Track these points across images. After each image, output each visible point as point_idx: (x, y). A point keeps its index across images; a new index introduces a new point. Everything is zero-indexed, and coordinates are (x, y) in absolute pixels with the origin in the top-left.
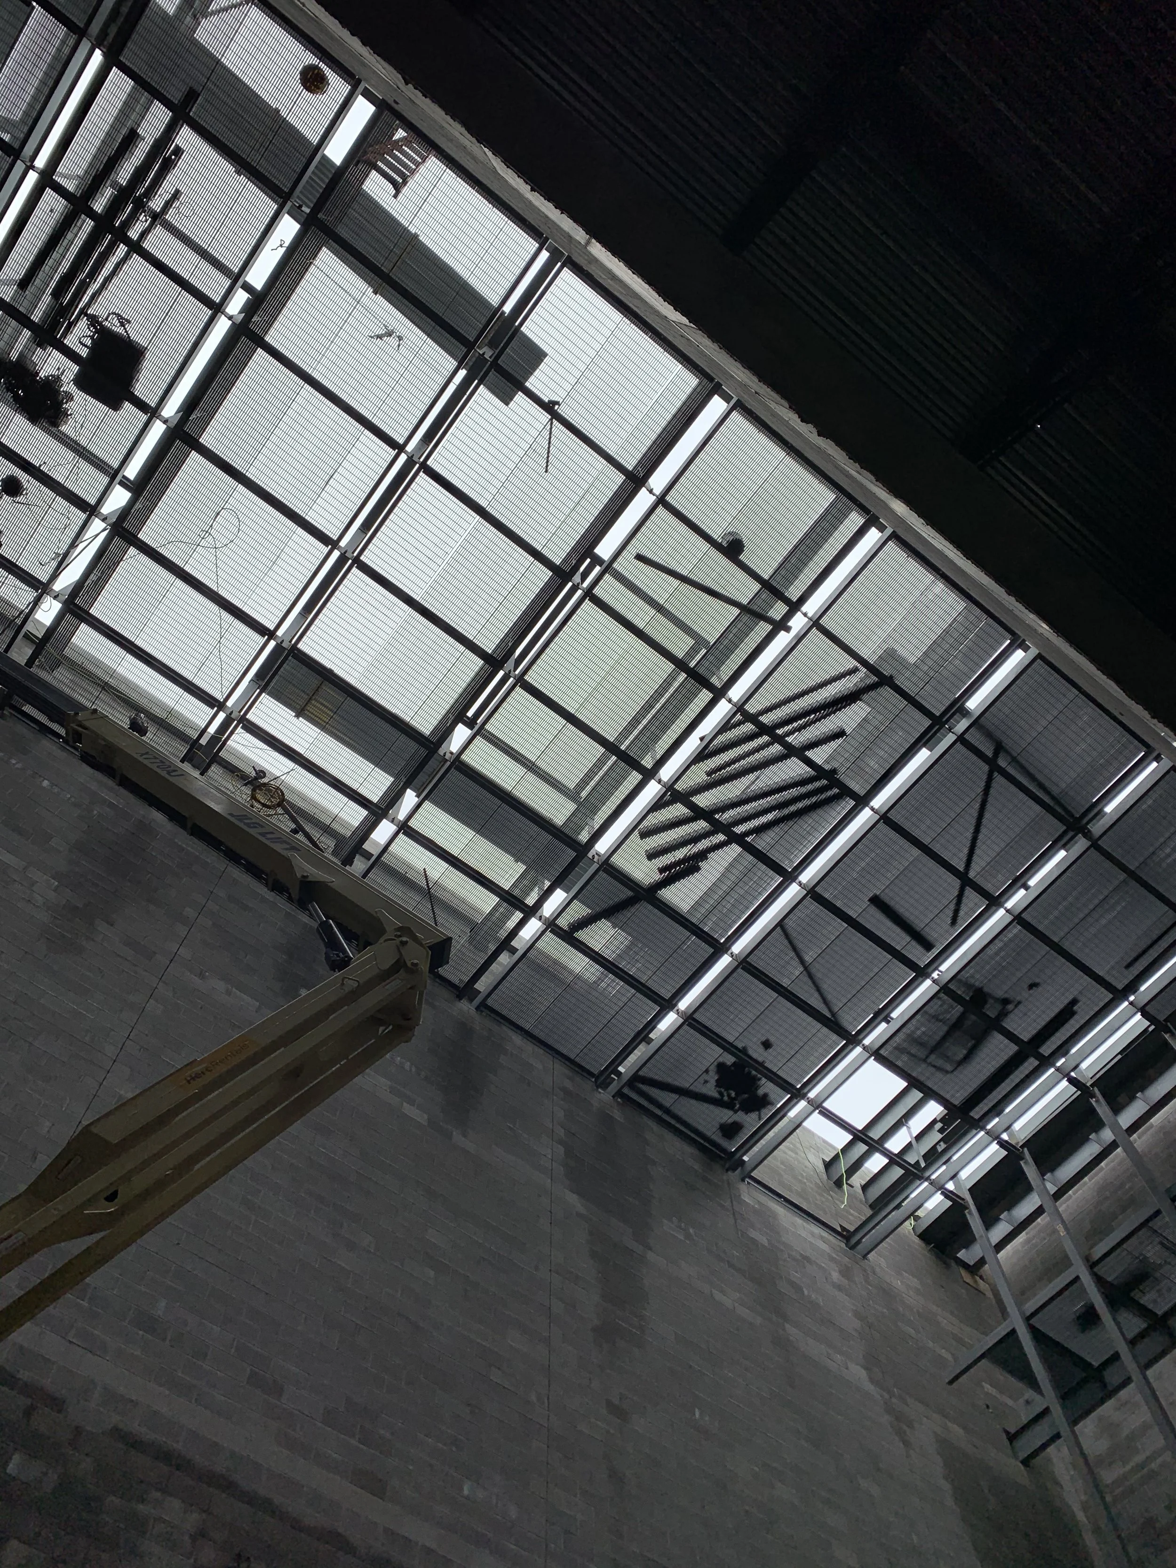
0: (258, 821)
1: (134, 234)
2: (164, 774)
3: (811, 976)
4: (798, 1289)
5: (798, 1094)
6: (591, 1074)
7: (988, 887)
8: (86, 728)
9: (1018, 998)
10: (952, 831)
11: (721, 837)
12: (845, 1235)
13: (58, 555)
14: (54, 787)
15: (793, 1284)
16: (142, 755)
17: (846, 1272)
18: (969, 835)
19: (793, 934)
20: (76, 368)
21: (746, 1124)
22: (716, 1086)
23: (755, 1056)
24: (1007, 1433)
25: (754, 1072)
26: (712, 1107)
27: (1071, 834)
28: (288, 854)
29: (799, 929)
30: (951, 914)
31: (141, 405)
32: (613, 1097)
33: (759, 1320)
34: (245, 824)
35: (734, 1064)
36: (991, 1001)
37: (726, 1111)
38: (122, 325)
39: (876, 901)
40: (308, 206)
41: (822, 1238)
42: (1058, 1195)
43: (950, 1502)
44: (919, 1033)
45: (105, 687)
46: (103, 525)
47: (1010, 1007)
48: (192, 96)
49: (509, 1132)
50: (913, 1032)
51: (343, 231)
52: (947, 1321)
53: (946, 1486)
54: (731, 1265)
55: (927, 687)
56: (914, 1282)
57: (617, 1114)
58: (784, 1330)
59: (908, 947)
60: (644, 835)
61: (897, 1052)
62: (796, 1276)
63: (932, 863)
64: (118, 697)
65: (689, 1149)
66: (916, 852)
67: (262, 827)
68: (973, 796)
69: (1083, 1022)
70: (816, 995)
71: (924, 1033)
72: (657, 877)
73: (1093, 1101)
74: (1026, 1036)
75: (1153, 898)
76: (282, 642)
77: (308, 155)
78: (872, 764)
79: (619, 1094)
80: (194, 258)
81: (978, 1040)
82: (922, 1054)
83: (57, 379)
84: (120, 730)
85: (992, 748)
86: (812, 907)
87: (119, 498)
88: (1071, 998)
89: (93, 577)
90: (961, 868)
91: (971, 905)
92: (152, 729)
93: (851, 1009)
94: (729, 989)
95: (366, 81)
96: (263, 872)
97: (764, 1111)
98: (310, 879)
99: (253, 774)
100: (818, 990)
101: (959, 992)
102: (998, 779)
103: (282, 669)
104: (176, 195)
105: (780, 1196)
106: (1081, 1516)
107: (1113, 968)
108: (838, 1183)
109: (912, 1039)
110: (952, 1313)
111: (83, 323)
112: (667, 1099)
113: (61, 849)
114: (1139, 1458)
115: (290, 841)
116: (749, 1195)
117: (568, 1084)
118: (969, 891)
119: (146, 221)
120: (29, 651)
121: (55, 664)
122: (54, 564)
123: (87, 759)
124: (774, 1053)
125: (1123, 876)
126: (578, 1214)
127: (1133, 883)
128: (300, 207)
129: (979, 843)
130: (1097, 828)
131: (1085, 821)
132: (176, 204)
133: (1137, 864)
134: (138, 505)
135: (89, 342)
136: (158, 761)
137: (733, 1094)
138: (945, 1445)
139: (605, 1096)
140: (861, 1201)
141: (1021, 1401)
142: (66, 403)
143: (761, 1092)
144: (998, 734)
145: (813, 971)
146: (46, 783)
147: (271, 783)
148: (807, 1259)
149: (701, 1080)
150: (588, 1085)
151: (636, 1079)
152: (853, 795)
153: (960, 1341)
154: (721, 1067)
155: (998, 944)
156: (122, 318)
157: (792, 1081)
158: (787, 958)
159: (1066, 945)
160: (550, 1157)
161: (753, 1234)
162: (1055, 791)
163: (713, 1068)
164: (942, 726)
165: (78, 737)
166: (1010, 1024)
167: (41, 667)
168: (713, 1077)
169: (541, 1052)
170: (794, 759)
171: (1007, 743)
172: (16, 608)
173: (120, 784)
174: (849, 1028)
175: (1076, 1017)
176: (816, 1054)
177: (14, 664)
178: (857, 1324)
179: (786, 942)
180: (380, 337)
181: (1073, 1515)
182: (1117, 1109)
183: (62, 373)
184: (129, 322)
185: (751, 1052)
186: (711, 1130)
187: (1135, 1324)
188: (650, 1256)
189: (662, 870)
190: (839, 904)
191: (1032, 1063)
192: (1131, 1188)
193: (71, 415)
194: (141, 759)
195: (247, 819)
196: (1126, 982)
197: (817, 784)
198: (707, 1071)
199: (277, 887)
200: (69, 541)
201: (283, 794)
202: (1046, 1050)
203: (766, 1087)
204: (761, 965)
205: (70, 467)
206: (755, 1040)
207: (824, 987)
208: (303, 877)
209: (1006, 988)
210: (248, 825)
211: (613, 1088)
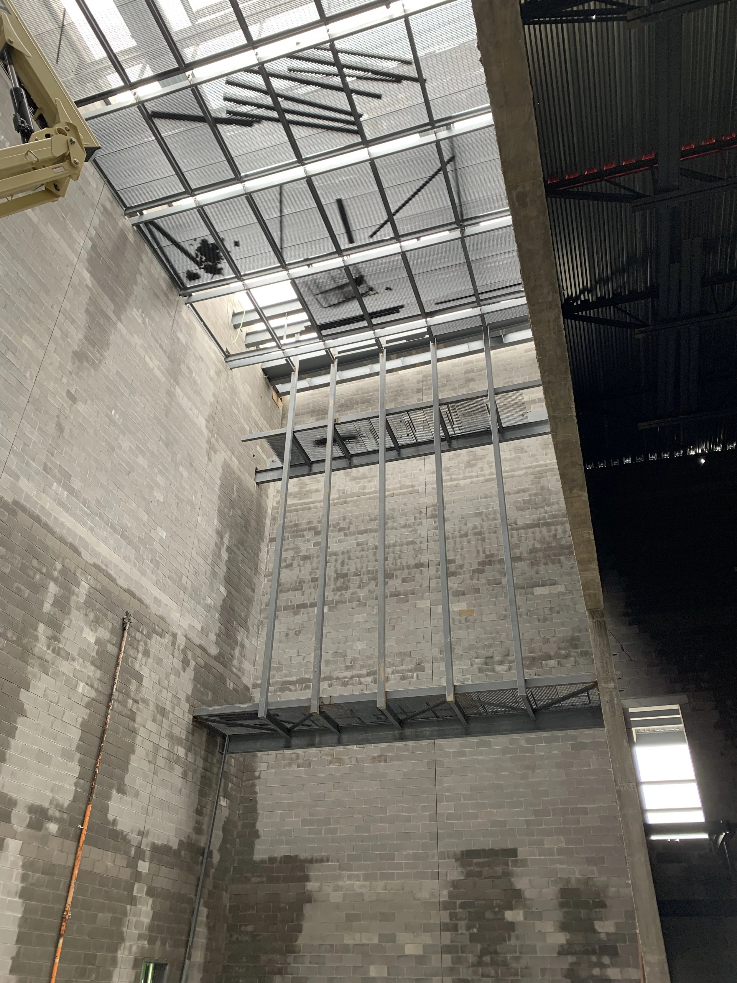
3: (281, 222)
4: (191, 372)
5: (239, 277)
6: (125, 205)
7: (399, 228)
9: (378, 291)
10: (401, 189)
11: (275, 115)
12: (227, 355)
15: (188, 367)
17: (218, 373)
18: (408, 196)
19: (285, 194)
21: (203, 277)
22: (197, 250)
23: (227, 246)
24: (256, 469)
25: (221, 254)
26: (188, 259)
27: (455, 226)
29: (290, 193)
30: (372, 231)
32: (133, 225)
33: (163, 379)
35: (213, 244)
36: (364, 285)
37: (195, 265)
39: (339, 202)
41: (214, 351)
42: (338, 382)
43: (217, 489)
44: (320, 281)
47: (371, 293)
49: (61, 219)
50: (317, 279)
52: (255, 414)
53: (219, 482)
54: (161, 346)
55: (440, 100)
56: (249, 390)
57: (131, 237)
58: (175, 389)
59: (341, 236)
60: (228, 83)
61: (303, 284)
62: (192, 365)
63: (380, 199)
65: (164, 274)
66: (376, 188)
68: (423, 176)
69: (400, 317)
70: (279, 233)
71: (322, 282)
72: (224, 115)
73: (381, 354)
74: (370, 310)
75: (469, 278)
78: (384, 125)
79: (137, 225)
81: (347, 300)
82: (316, 291)
85: (450, 157)
86: (304, 185)
88: (402, 304)
90: (393, 211)
91: (385, 232)
93: (293, 250)
94: (231, 203)
97: (216, 276)
100: (281, 230)
101: (352, 272)
102: (441, 176)
105: (202, 321)
106: (269, 511)
107: (430, 301)
108: (236, 327)
109: (315, 282)
110: (259, 411)
112: (164, 242)
114: (306, 500)
116: (186, 313)
117: (108, 205)
118: (388, 225)
124: (238, 251)
125: (464, 260)
126: (87, 286)
127: (466, 267)
129: (410, 203)
130: (469, 230)
131: (466, 223)
133: (474, 258)
137: (204, 259)
138: (226, 467)
139: (128, 222)
140: (242, 340)
141: (271, 459)
143: (219, 266)
144: (457, 150)
145: (284, 219)
148: (202, 359)
149: (189, 243)
150: (120, 210)
151: (151, 223)
152: (363, 136)
153: (257, 425)
154: (204, 242)
155: (386, 260)
157: (240, 270)
158: (274, 205)
159: (416, 279)
160: (82, 245)
161: (179, 335)
162: (463, 199)
163: (200, 240)
164: (433, 128)
166: (366, 300)
168: (197, 245)
169: (99, 176)
170: (344, 94)
171: (458, 159)
174: (286, 259)
175: (398, 314)
176: (261, 263)
178: (212, 399)
179: (278, 196)
181: (266, 511)
182: (388, 359)
185: (226, 243)
186: (182, 272)
187: (338, 452)
188: (119, 325)
189: (229, 112)
190: (319, 192)
191: (364, 324)
192: (372, 395)
196: (431, 310)
197: (348, 118)
198: (195, 240)
202: (375, 321)
203: (224, 265)
204: (257, 201)
206: (231, 238)
207: (285, 231)
209: (375, 283)
211: (136, 219)
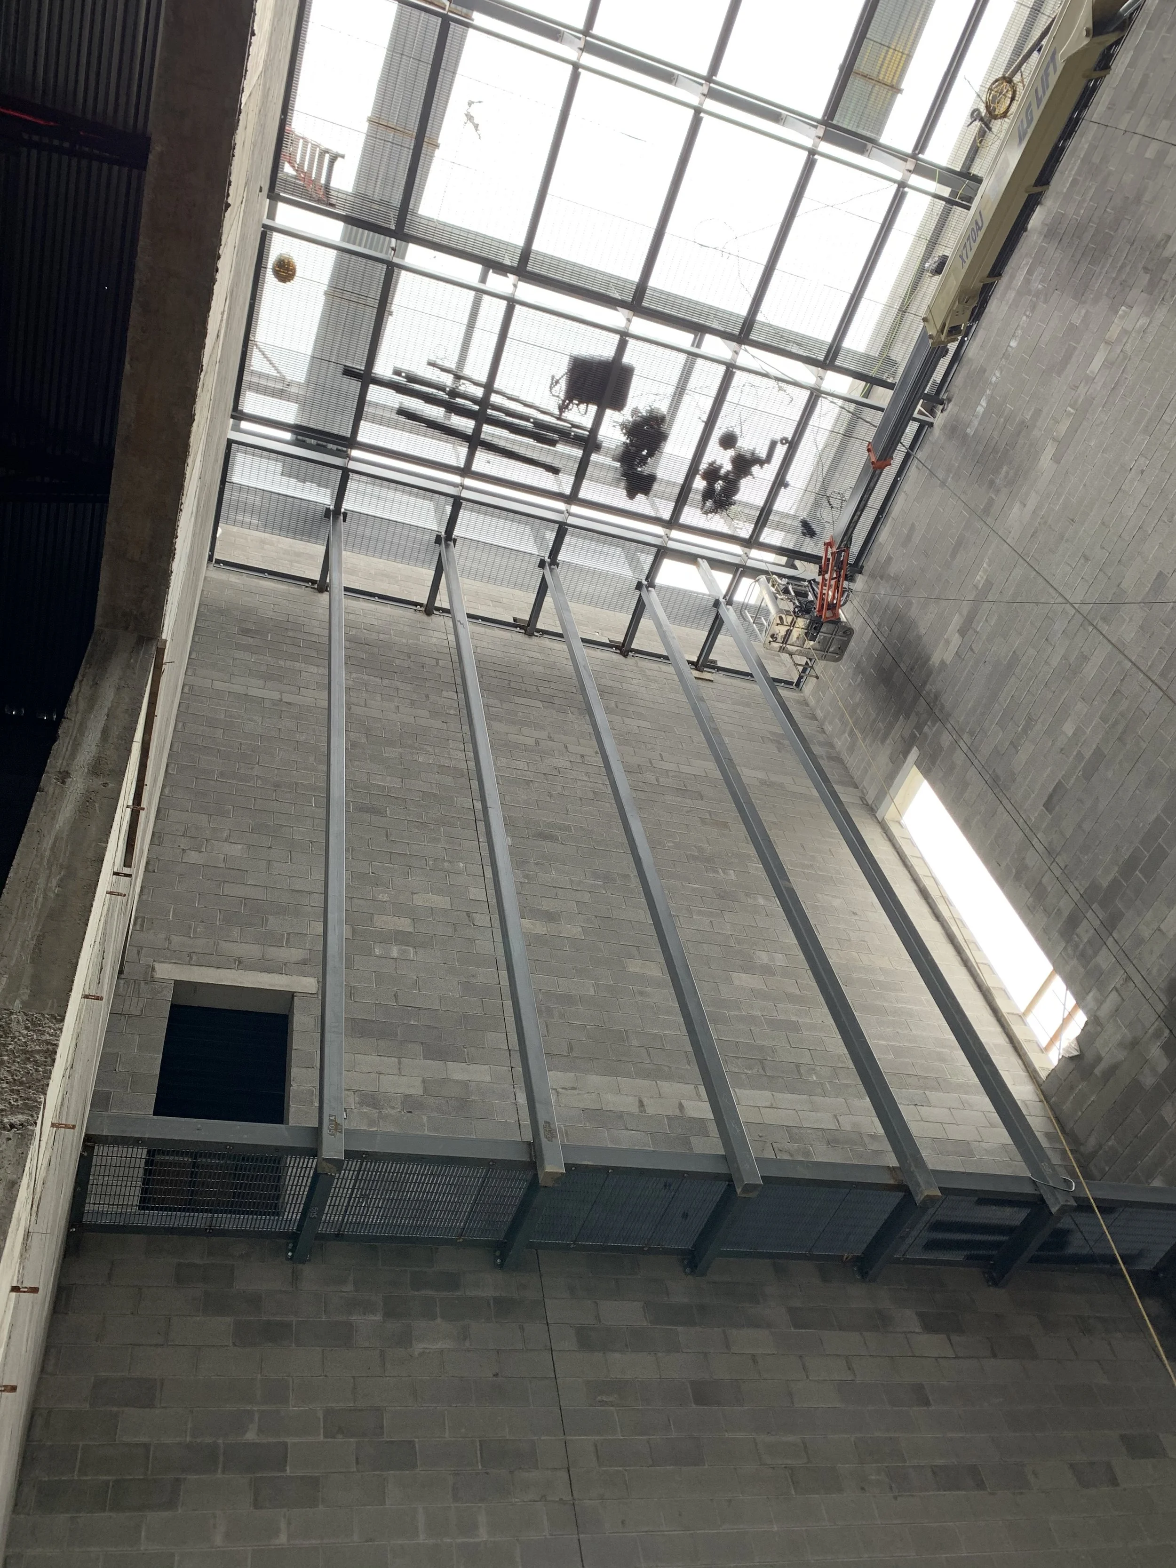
0: (1025, 110)
1: (479, 392)
2: (981, 234)
8: (944, 325)
13: (780, 389)
14: (1016, 334)
16: (964, 261)
20: (609, 412)
28: (1060, 64)
31: (621, 347)
34: (1028, 127)
38: (557, 382)
40: (390, 242)
45: (903, 310)
46: (742, 353)
48: (349, 372)
51: (397, 199)
64: (911, 294)
67: (1030, 105)
76: (819, 138)
77: (347, 256)
80: (477, 334)
83: (623, 426)
84: (942, 286)
87: (713, 345)
89: (795, 349)
92: (940, 251)
95: (260, 220)
96: (1087, 86)
98: (1090, 25)
99: (978, 123)
103: (849, 128)
104: (432, 364)
111: (567, 415)
113: (1083, 312)
115: (1046, 64)
119: (464, 384)
120: (879, 390)
121: (890, 363)
122: (790, 388)
123: (977, 315)
128: (394, 249)
132: (439, 362)
134: (715, 325)
135: (583, 407)
136: (968, 244)
142: (641, 413)
146: (1013, 344)
147: (984, 99)
156: (552, 383)
165: (954, 330)
167: (894, 375)
172: (840, 414)
173: (999, 275)
177: (894, 401)
180: (476, 127)
183: (617, 422)
184: (553, 377)
193: (650, 406)
194: (968, 262)
195: (1022, 126)
199: (1105, 63)
200: (765, 380)
201: (997, 81)
205: (697, 396)
208: (1087, 35)
210: (1029, 123)
